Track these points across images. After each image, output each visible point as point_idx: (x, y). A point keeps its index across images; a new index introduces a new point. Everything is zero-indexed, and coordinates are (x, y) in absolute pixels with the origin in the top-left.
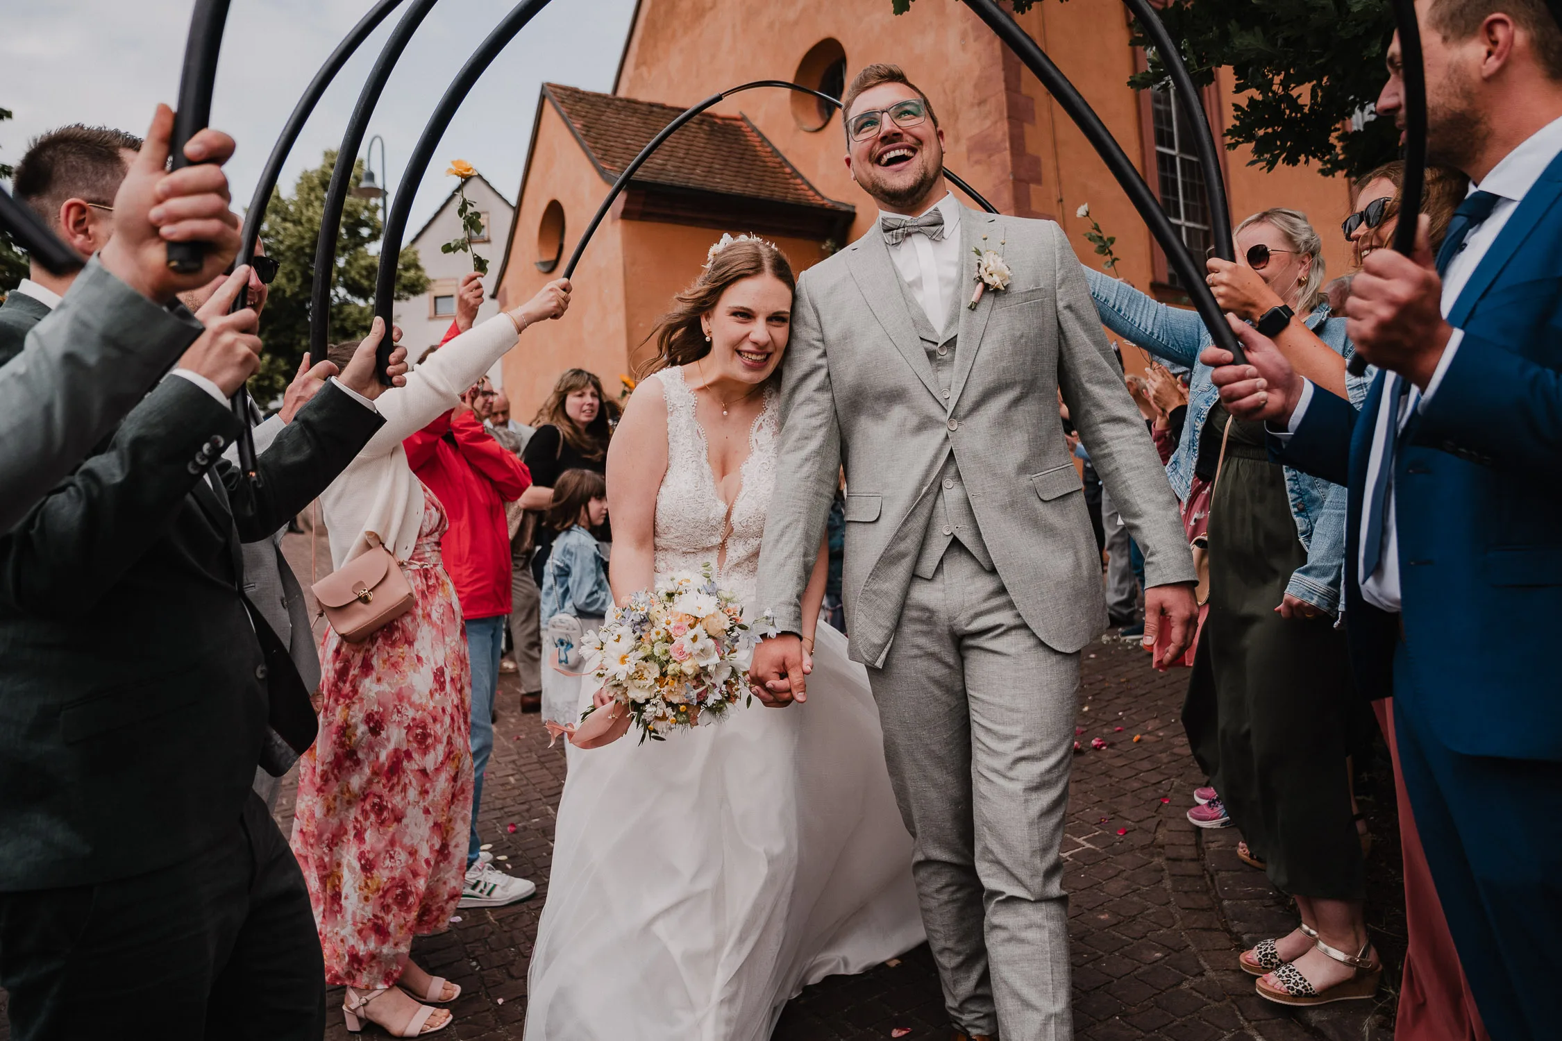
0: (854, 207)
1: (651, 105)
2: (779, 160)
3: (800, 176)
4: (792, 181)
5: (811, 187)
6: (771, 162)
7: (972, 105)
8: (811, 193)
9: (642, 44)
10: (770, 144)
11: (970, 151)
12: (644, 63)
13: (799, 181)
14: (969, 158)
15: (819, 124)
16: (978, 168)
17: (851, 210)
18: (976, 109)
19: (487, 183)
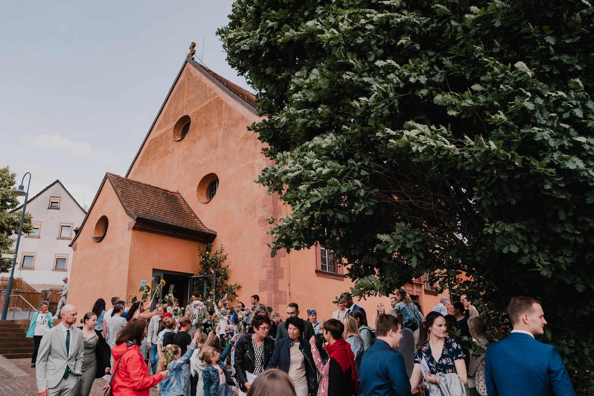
0: (216, 233)
1: (146, 185)
2: (190, 211)
3: (197, 218)
4: (194, 219)
5: (201, 223)
6: (187, 211)
7: (261, 207)
8: (201, 225)
9: (142, 158)
10: (187, 204)
11: (259, 222)
12: (142, 165)
13: (196, 220)
14: (259, 224)
15: (207, 201)
16: (262, 228)
17: (215, 233)
18: (262, 208)
19: (63, 186)
